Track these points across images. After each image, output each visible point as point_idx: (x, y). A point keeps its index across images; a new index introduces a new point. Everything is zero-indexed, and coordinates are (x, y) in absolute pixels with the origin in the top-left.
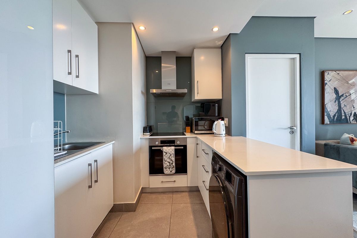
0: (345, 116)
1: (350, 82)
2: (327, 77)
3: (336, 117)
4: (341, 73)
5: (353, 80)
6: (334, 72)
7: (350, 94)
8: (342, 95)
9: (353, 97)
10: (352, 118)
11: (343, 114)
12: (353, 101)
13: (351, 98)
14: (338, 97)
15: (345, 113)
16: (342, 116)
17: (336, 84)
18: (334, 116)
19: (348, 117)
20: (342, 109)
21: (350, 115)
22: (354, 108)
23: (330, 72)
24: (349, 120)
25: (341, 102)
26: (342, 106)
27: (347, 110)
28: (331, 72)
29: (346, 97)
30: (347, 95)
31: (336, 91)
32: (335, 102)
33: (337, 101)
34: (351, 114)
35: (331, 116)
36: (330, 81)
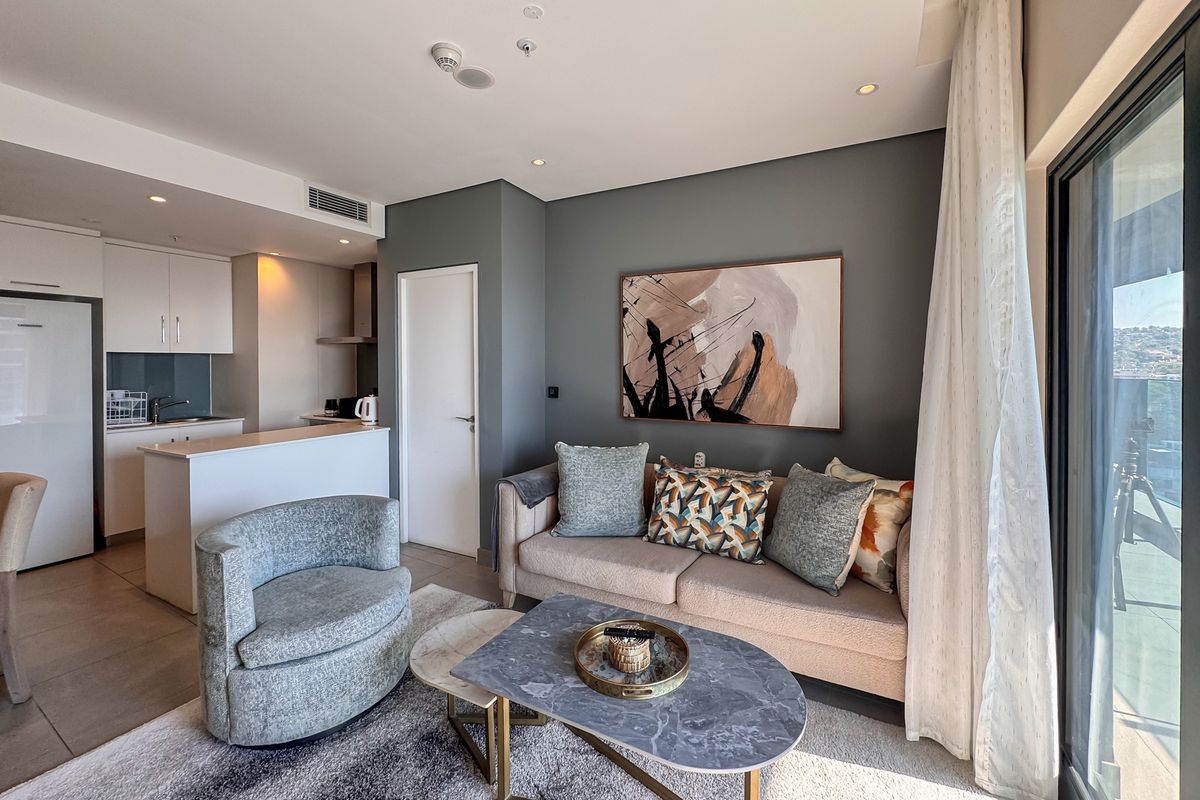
0: (678, 397)
1: (692, 302)
2: (630, 293)
3: (652, 400)
4: (665, 278)
5: (702, 297)
6: (647, 278)
7: (693, 338)
8: (670, 341)
9: (701, 345)
10: (697, 406)
11: (672, 394)
12: (701, 357)
13: (694, 349)
14: (658, 349)
15: (676, 390)
16: (667, 399)
17: (651, 310)
18: (649, 395)
19: (686, 404)
20: (668, 379)
21: (690, 397)
22: (703, 377)
23: (636, 278)
24: (688, 411)
25: (667, 361)
26: (669, 370)
27: (682, 381)
28: (638, 278)
29: (680, 347)
30: (684, 339)
31: (653, 331)
32: (650, 358)
33: (654, 357)
34: (695, 394)
35: (640, 398)
36: (635, 303)
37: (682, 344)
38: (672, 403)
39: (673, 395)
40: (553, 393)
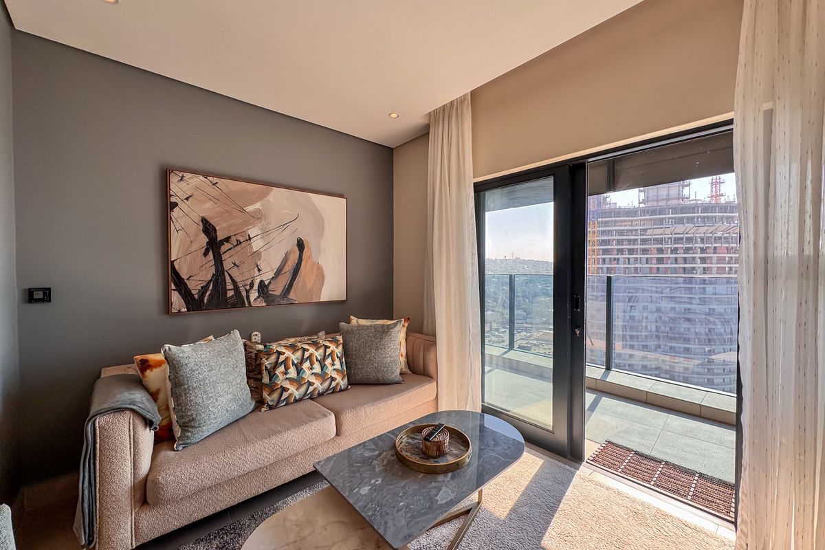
0: (236, 289)
1: (250, 209)
2: (178, 188)
3: (208, 293)
4: (222, 183)
5: (257, 206)
6: (201, 177)
7: (250, 239)
8: (227, 239)
9: (257, 244)
10: (254, 295)
11: (229, 286)
12: (257, 254)
13: (251, 248)
14: (214, 245)
15: (234, 282)
16: (225, 291)
17: (207, 209)
18: (204, 289)
19: (244, 294)
20: (226, 273)
21: (248, 288)
22: (259, 270)
23: (188, 175)
24: (245, 300)
25: (224, 257)
26: (227, 265)
27: (239, 272)
28: (190, 175)
29: (237, 245)
30: (242, 239)
31: (208, 228)
32: (205, 254)
33: (211, 253)
34: (252, 285)
35: (194, 292)
36: (187, 199)
37: (239, 243)
38: (230, 294)
39: (232, 287)
40: (36, 296)
